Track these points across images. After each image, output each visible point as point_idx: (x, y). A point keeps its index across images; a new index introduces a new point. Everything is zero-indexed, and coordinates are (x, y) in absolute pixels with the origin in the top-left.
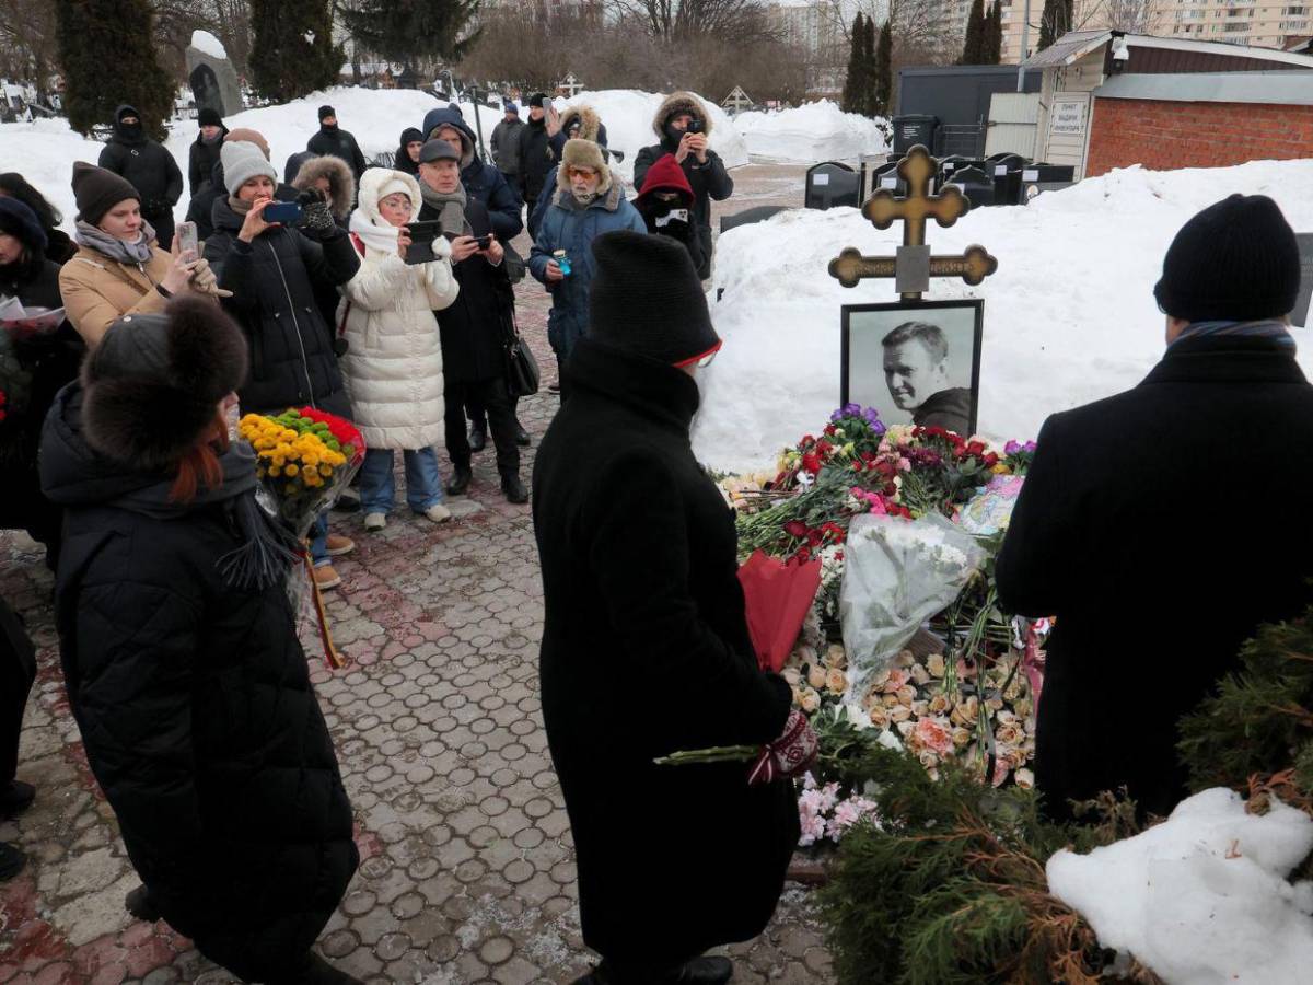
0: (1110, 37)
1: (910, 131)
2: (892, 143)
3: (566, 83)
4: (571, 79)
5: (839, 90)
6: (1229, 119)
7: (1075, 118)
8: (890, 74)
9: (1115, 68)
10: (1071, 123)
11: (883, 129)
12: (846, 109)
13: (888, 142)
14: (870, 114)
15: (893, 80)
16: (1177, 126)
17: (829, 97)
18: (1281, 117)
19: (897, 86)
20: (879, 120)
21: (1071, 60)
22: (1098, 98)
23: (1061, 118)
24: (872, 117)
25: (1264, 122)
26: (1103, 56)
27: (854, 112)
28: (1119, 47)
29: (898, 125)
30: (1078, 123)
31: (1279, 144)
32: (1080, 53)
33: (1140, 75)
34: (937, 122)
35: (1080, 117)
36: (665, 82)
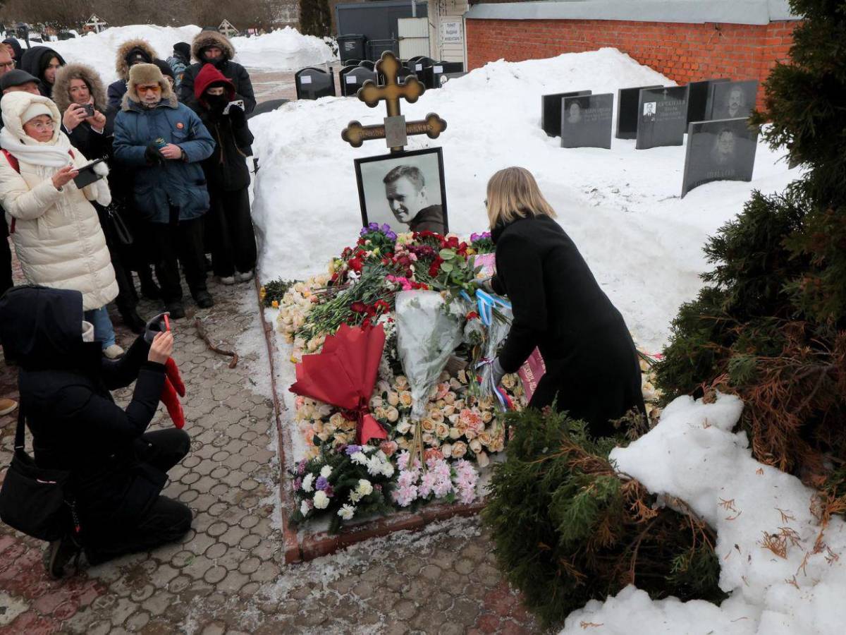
1: (349, 46)
2: (338, 54)
3: (90, 22)
4: (95, 19)
5: (296, 20)
6: (544, 29)
7: (456, 32)
8: (328, 8)
10: (454, 35)
11: (331, 45)
12: (304, 33)
13: (335, 53)
14: (321, 35)
15: (331, 12)
16: (517, 35)
17: (292, 25)
18: (573, 27)
19: (336, 18)
20: (327, 39)
22: (467, 19)
23: (447, 32)
24: (322, 38)
25: (565, 30)
27: (309, 35)
29: (341, 42)
30: (458, 35)
31: (574, 43)
33: (489, 5)
34: (365, 39)
35: (459, 32)
36: (170, 18)
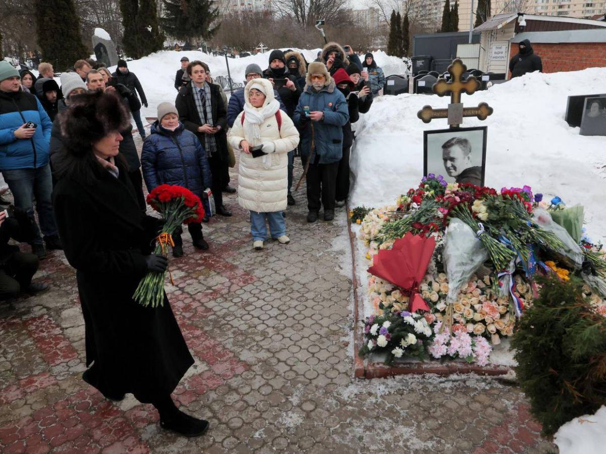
0: (517, 16)
1: (420, 63)
2: (411, 69)
3: (259, 47)
4: (262, 45)
5: (385, 46)
6: (575, 50)
7: (502, 53)
8: (408, 38)
9: (520, 29)
10: (500, 55)
11: (406, 62)
12: (389, 54)
13: (409, 68)
14: (400, 56)
15: (410, 41)
16: (550, 54)
17: (382, 50)
18: (600, 48)
19: (413, 43)
20: (404, 59)
21: (500, 26)
22: (513, 44)
23: (495, 53)
24: (401, 58)
25: (592, 51)
26: (514, 25)
27: (393, 55)
28: (521, 20)
29: (414, 61)
30: (503, 55)
31: (599, 60)
32: (504, 23)
33: (531, 33)
34: (431, 59)
35: (504, 52)
